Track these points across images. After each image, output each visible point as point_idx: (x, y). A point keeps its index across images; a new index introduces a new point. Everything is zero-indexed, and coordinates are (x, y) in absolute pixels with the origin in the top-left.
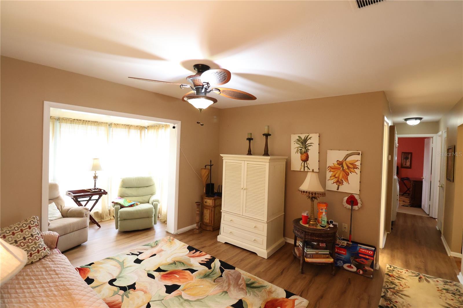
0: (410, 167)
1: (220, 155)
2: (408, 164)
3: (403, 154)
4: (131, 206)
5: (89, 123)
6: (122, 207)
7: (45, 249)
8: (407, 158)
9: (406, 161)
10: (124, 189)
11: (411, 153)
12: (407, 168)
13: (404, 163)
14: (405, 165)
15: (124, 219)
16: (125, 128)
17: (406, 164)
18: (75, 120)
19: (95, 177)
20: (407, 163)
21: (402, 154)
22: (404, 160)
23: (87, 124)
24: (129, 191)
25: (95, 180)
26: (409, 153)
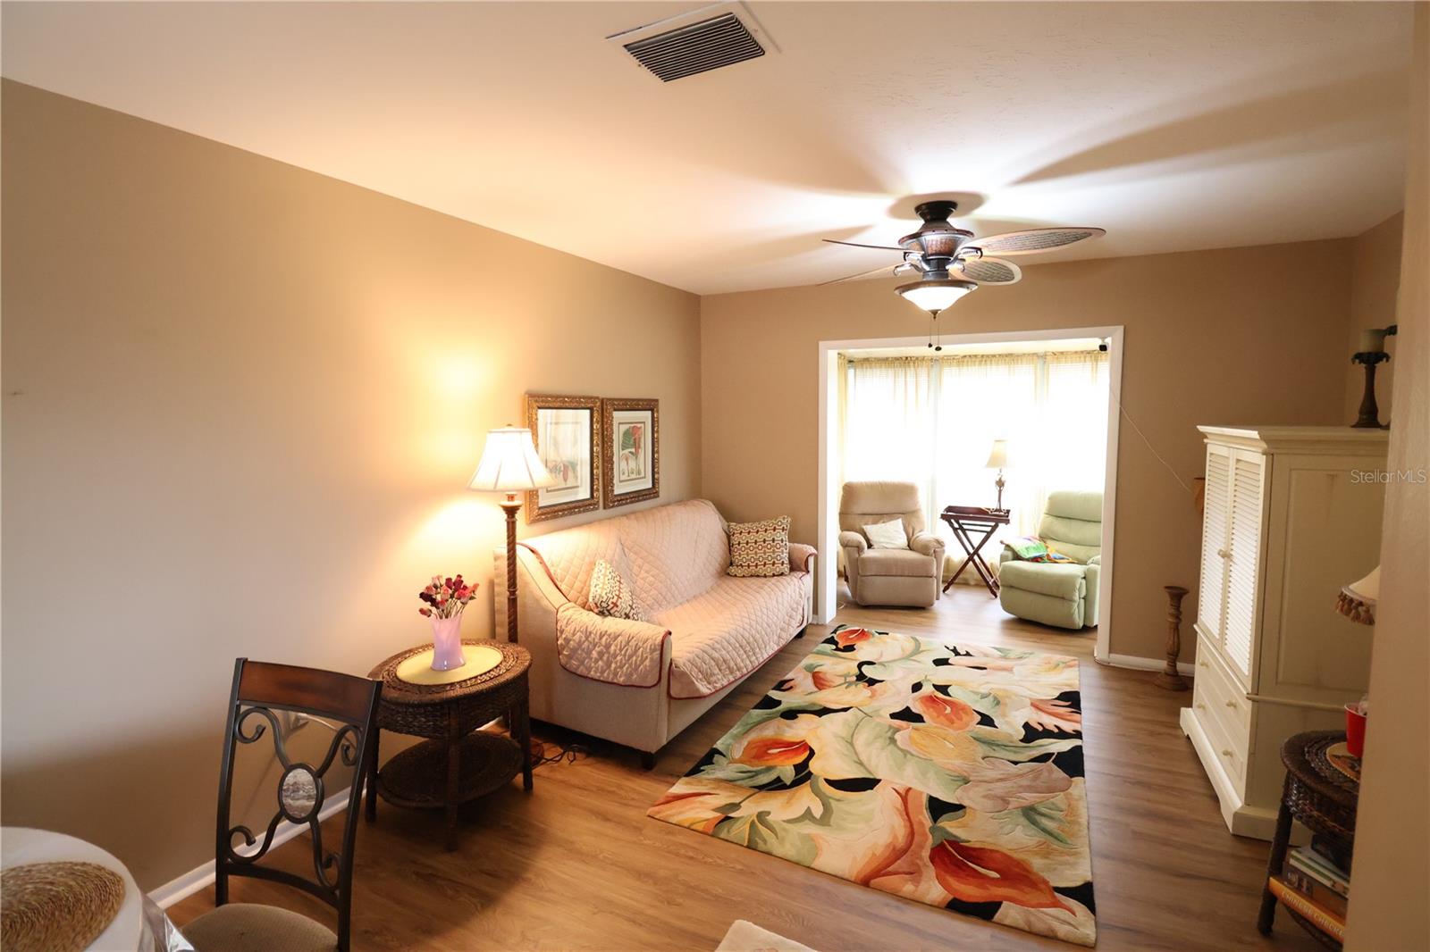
1: (1198, 427)
4: (1036, 560)
5: (994, 359)
6: (1017, 557)
7: (783, 563)
10: (1051, 519)
15: (1011, 587)
16: (1082, 359)
18: (965, 356)
19: (1000, 484)
23: (988, 362)
24: (1060, 527)
25: (1000, 491)
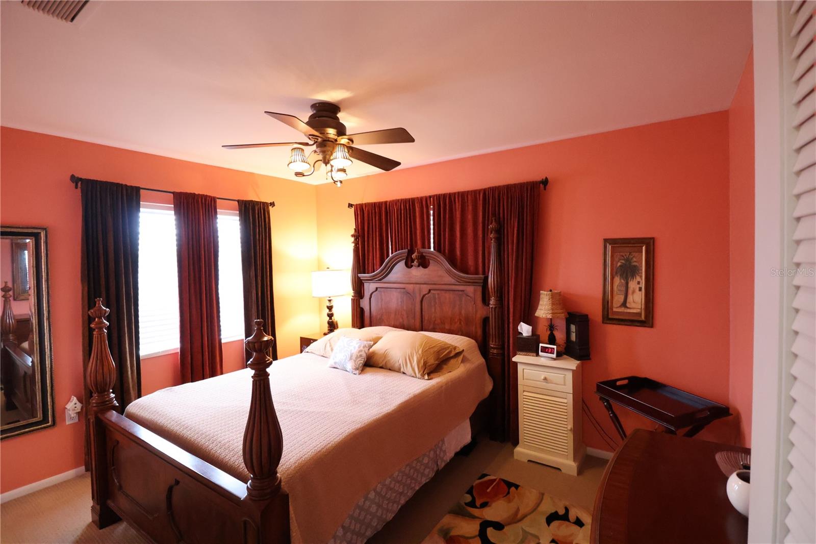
0: (647, 320)
2: (637, 301)
3: (609, 247)
8: (628, 271)
9: (627, 284)
11: (650, 243)
12: (632, 321)
13: (619, 299)
14: (622, 310)
17: (624, 304)
20: (630, 298)
21: (605, 247)
22: (617, 280)
26: (634, 243)
